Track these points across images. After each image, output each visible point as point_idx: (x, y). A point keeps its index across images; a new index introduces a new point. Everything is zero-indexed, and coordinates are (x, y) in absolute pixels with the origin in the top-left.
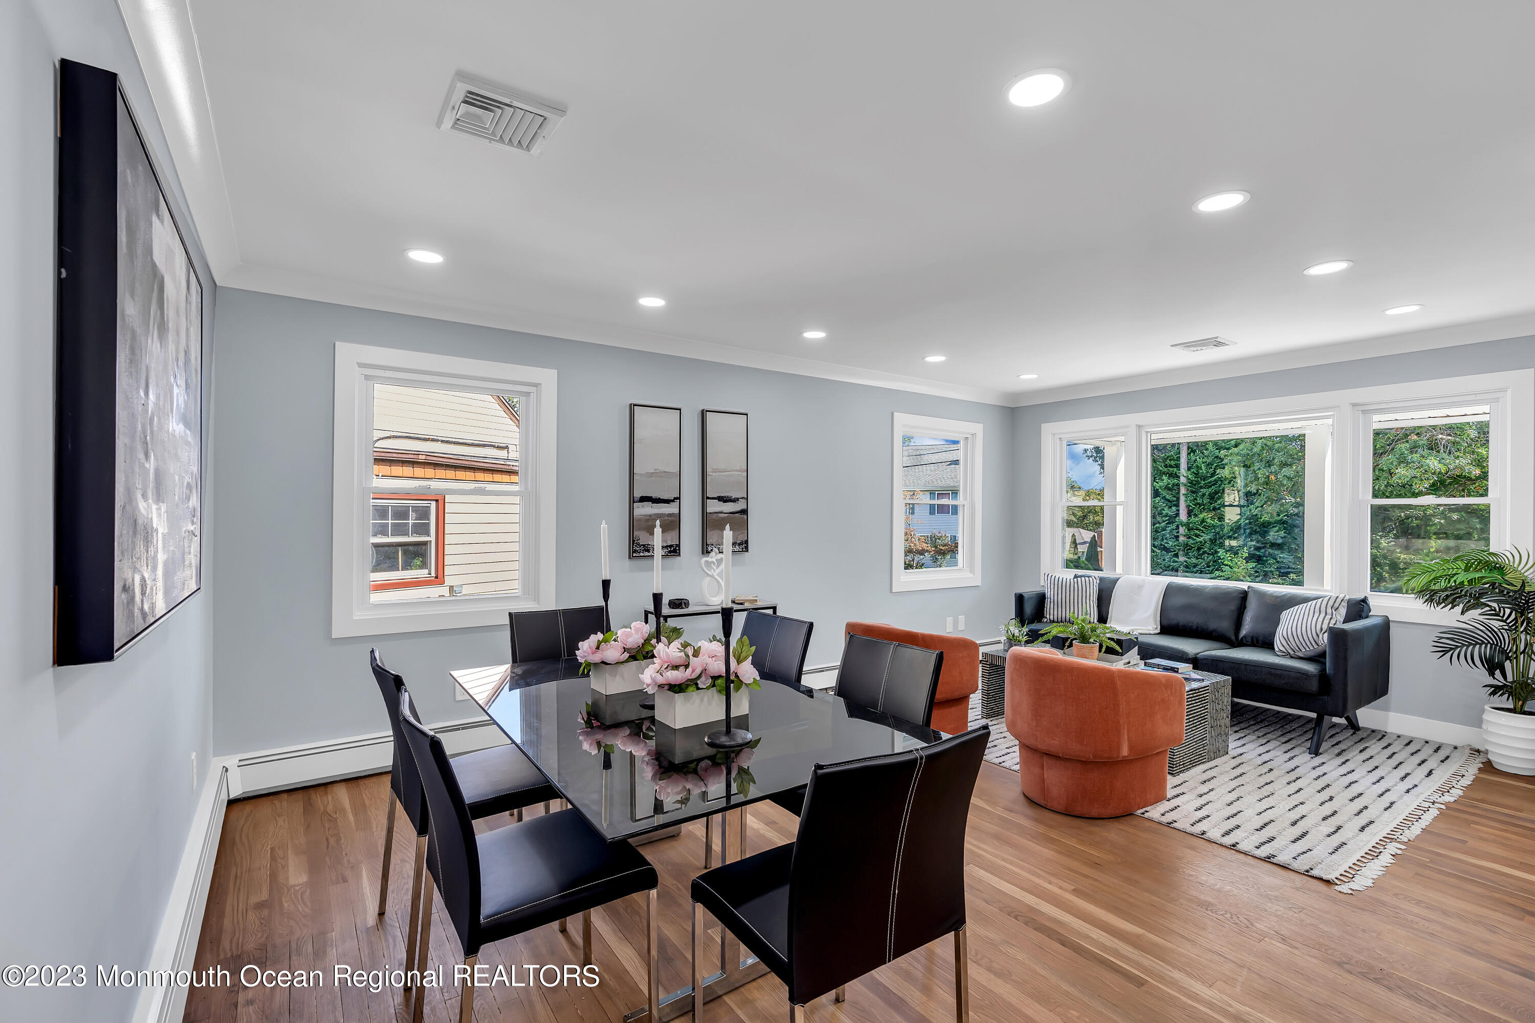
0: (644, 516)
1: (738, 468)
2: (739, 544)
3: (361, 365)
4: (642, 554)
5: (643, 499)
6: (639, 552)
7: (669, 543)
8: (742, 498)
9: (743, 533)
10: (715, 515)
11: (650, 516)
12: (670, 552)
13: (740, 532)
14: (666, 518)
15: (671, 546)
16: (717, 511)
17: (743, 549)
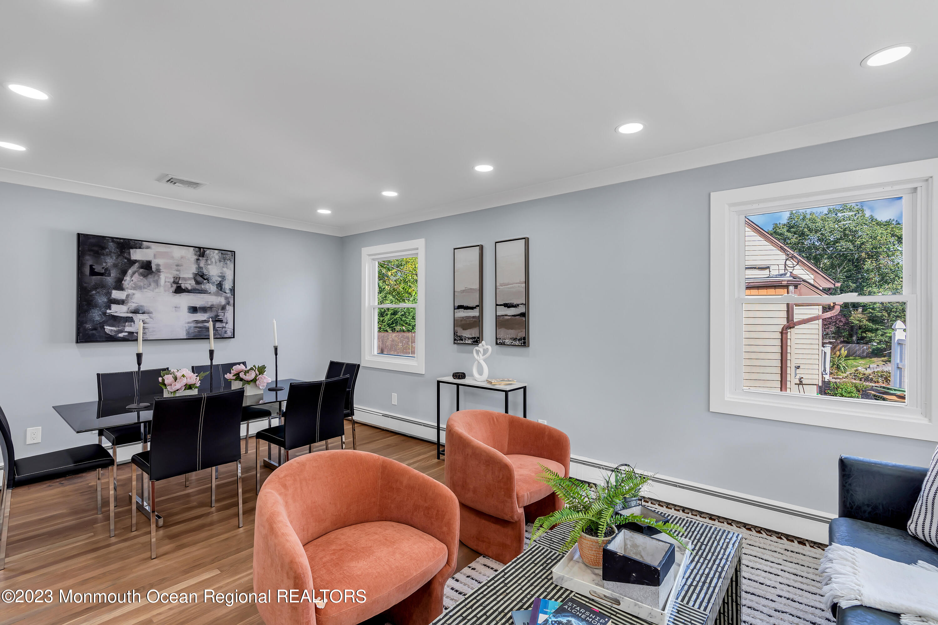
0: (460, 318)
1: (519, 281)
2: (519, 340)
3: (369, 255)
4: (459, 342)
5: (460, 307)
6: (458, 341)
7: (473, 336)
8: (521, 304)
9: (521, 331)
10: (502, 317)
11: (463, 318)
12: (474, 342)
13: (520, 331)
14: (472, 319)
15: (474, 338)
16: (503, 314)
17: (521, 344)
